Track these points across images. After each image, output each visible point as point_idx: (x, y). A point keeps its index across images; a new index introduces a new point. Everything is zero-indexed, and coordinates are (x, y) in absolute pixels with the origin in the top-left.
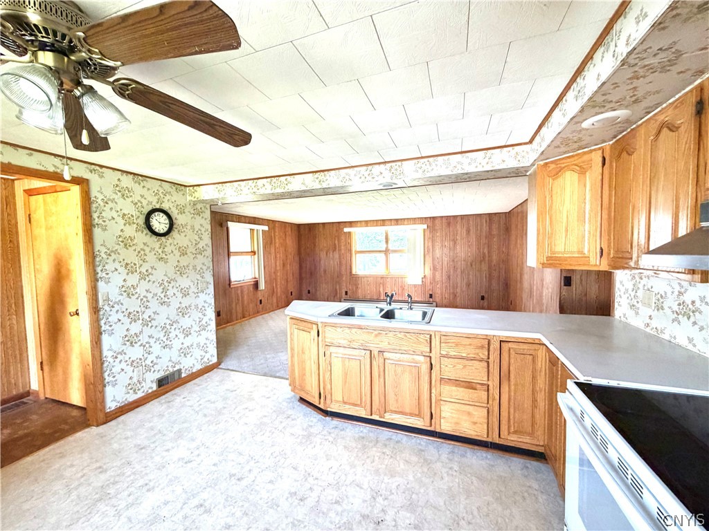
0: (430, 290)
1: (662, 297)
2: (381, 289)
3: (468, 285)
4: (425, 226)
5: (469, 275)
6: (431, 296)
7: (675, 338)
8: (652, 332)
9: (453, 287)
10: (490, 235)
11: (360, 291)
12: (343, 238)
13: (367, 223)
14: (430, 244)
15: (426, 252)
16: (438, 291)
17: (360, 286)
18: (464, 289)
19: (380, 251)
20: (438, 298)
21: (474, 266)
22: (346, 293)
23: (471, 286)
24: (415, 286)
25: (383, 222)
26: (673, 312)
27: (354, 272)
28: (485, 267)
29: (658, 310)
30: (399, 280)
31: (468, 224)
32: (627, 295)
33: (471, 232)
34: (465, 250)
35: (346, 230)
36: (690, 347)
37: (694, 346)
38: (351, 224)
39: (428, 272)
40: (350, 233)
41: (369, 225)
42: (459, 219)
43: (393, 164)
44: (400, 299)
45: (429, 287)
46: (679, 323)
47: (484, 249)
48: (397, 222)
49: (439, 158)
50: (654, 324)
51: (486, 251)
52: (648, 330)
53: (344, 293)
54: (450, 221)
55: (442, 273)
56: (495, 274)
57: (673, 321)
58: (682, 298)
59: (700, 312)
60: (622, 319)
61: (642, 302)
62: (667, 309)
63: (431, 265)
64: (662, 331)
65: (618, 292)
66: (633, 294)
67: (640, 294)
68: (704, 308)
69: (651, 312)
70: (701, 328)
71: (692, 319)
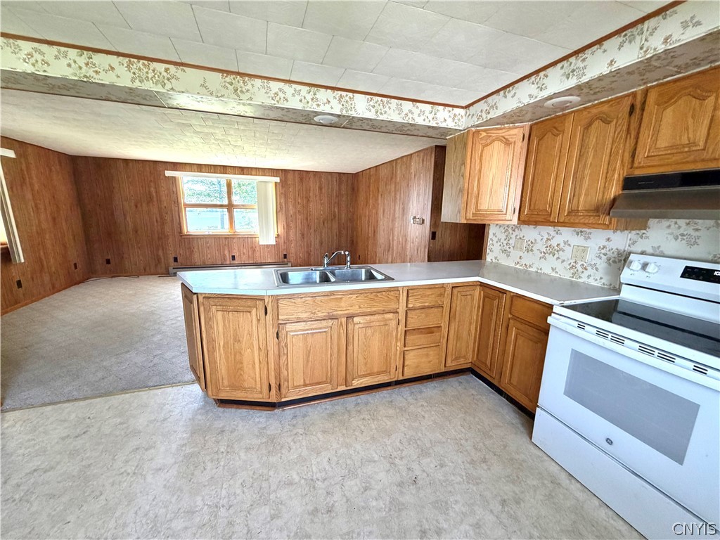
0: (284, 250)
1: (532, 243)
2: (226, 252)
3: (321, 243)
4: (277, 180)
5: (321, 233)
6: (285, 256)
7: (541, 269)
8: (522, 268)
9: (308, 247)
10: (339, 195)
11: (196, 256)
12: (163, 184)
13: (200, 168)
14: (283, 201)
15: (279, 209)
16: (293, 250)
17: (196, 249)
18: (318, 247)
19: (221, 206)
20: (292, 257)
21: (325, 224)
22: (176, 259)
23: (324, 244)
24: (268, 246)
25: (224, 169)
26: (541, 253)
27: (185, 231)
28: (335, 226)
29: (528, 252)
30: (249, 241)
31: (320, 181)
32: (499, 244)
33: (323, 190)
34: (318, 208)
35: (168, 173)
36: (553, 274)
37: (557, 272)
38: (175, 166)
39: (281, 231)
40: (174, 178)
41: (203, 170)
42: (311, 175)
43: (344, 94)
44: (251, 262)
45: (282, 247)
46: (545, 259)
47: (334, 207)
48: (243, 170)
49: (394, 101)
50: (523, 261)
51: (336, 210)
52: (517, 266)
53: (172, 260)
54: (303, 175)
55: (296, 231)
56: (344, 232)
57: (540, 258)
58: (549, 243)
59: (563, 251)
60: (494, 261)
61: (514, 247)
62: (535, 251)
63: (285, 223)
64: (530, 266)
65: (491, 242)
66: (505, 243)
67: (512, 242)
68: (566, 248)
69: (521, 254)
70: (563, 261)
71: (556, 256)
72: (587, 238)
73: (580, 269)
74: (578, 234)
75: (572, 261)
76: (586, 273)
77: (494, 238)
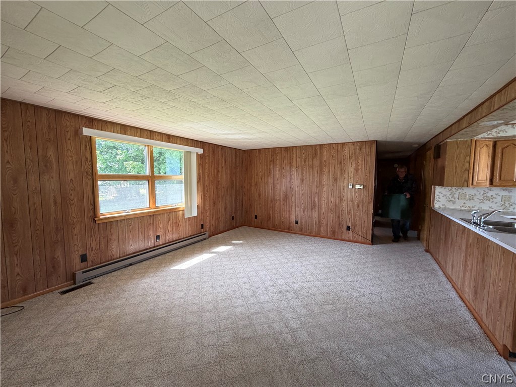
0: (202, 220)
1: (472, 195)
2: (152, 233)
4: (201, 151)
5: (226, 200)
6: (203, 226)
8: (466, 208)
9: (217, 214)
10: (236, 167)
11: (115, 245)
19: (142, 177)
20: (207, 227)
21: (228, 192)
22: (84, 258)
23: (227, 210)
24: (189, 219)
25: (151, 134)
26: (480, 200)
28: (234, 192)
29: (470, 200)
30: (173, 216)
31: (225, 155)
32: (445, 197)
33: (227, 162)
34: (224, 178)
35: (86, 131)
37: (493, 209)
39: (200, 201)
40: (91, 139)
42: (219, 149)
45: (200, 217)
47: (233, 177)
50: (467, 205)
52: (463, 208)
53: (78, 260)
55: (210, 200)
56: (238, 198)
57: (480, 203)
58: (485, 195)
59: (496, 198)
60: (441, 206)
61: (458, 199)
62: (476, 199)
63: (202, 193)
64: (473, 207)
65: (438, 197)
66: (450, 197)
67: (456, 196)
68: (497, 197)
69: (465, 201)
70: (496, 203)
71: (491, 201)
72: (510, 192)
73: (508, 206)
74: (504, 190)
75: (502, 203)
76: (512, 207)
77: (440, 194)
